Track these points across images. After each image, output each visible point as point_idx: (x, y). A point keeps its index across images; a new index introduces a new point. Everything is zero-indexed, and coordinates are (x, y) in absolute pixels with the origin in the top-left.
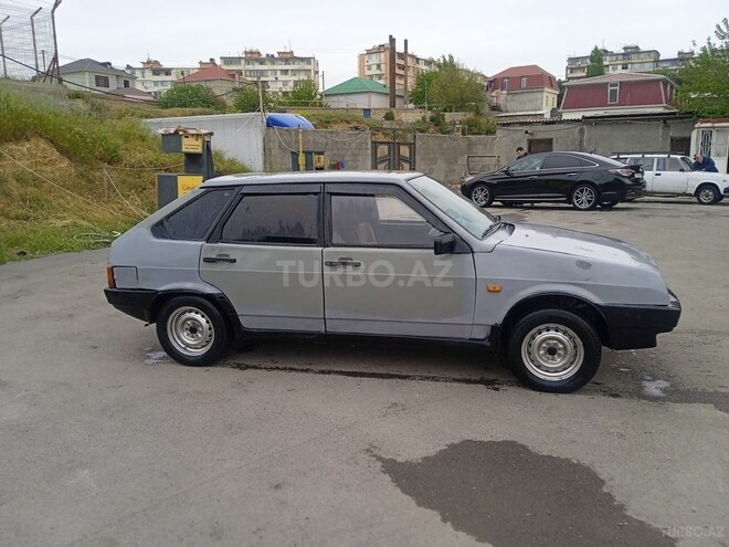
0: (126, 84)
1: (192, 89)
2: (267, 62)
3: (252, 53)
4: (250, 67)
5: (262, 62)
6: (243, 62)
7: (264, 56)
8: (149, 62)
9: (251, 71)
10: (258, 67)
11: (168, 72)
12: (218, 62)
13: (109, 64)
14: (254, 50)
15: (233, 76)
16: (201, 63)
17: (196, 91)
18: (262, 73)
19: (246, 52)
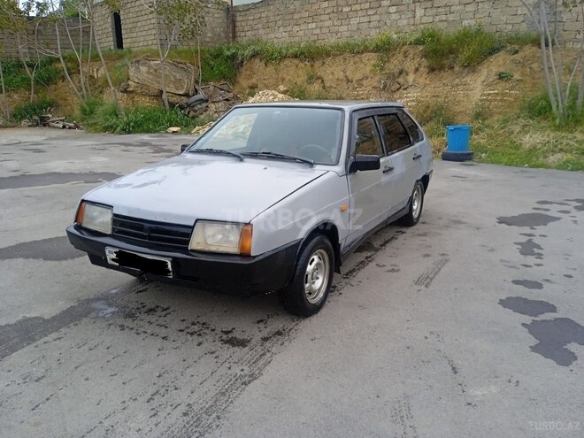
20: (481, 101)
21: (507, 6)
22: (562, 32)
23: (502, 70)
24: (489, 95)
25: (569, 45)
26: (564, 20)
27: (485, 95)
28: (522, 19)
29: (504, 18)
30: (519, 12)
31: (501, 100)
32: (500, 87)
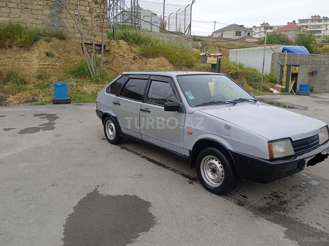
0: (249, 34)
1: (276, 35)
2: (323, 21)
3: (315, 17)
4: (313, 24)
5: (320, 21)
6: (310, 21)
7: (322, 17)
8: (264, 24)
9: (313, 26)
10: (317, 23)
11: (271, 28)
12: (297, 22)
13: (243, 26)
14: (317, 15)
15: (300, 28)
16: (288, 23)
17: (278, 37)
18: (319, 26)
19: (312, 17)
20: (40, 68)
21: (31, 13)
22: (67, 33)
23: (47, 50)
24: (44, 65)
25: (73, 40)
26: (67, 26)
27: (41, 65)
28: (42, 22)
29: (30, 20)
30: (40, 18)
31: (52, 68)
32: (49, 61)
